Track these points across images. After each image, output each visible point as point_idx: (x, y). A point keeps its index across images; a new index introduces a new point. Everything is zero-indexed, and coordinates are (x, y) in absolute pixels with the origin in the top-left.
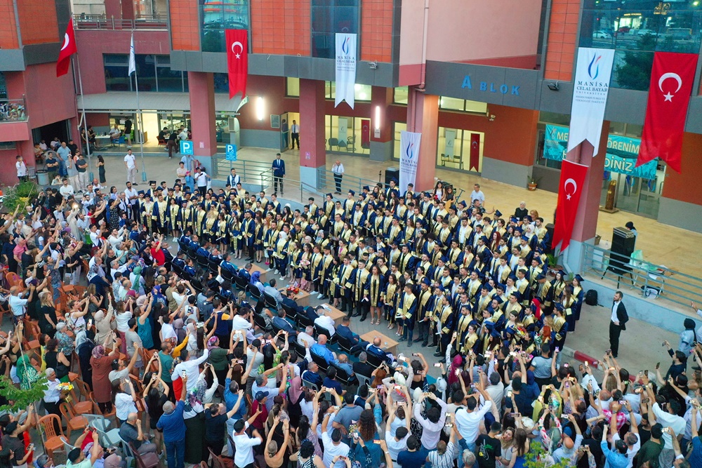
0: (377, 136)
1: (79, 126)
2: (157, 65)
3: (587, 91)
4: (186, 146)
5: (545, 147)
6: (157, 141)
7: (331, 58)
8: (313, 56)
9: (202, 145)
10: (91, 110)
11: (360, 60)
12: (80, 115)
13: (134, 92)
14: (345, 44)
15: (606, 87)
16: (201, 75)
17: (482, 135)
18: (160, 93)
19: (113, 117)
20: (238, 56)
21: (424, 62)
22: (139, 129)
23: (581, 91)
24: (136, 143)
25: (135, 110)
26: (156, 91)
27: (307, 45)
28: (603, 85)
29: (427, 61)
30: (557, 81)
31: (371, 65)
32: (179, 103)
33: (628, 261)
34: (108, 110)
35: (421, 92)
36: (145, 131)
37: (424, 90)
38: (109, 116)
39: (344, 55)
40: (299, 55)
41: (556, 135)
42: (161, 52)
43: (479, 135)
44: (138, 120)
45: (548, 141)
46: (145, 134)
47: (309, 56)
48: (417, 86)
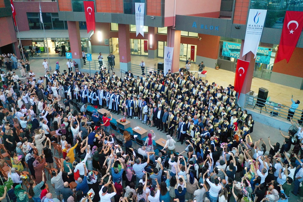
0: (151, 47)
1: (18, 46)
2: (52, 17)
3: (253, 29)
4: (69, 55)
5: (223, 51)
6: (55, 52)
7: (133, 14)
8: (125, 13)
9: (75, 54)
10: (23, 38)
11: (147, 15)
12: (18, 41)
13: (42, 30)
14: (140, 8)
15: (262, 27)
16: (73, 23)
17: (196, 46)
18: (54, 30)
19: (34, 41)
20: (90, 14)
21: (175, 16)
22: (46, 46)
23: (250, 29)
24: (45, 53)
25: (44, 38)
26: (52, 29)
27: (121, 8)
28: (261, 26)
29: (176, 15)
30: (239, 25)
31: (152, 17)
32: (63, 35)
33: (265, 102)
34: (31, 38)
35: (174, 29)
36: (49, 47)
37: (175, 28)
38: (32, 41)
39: (139, 12)
40: (118, 13)
41: (228, 46)
42: (53, 12)
43: (194, 46)
44: (45, 42)
45: (224, 48)
46: (49, 49)
47: (123, 13)
48: (171, 27)
